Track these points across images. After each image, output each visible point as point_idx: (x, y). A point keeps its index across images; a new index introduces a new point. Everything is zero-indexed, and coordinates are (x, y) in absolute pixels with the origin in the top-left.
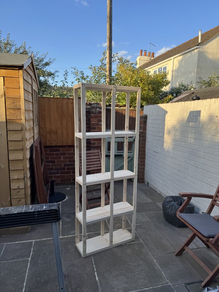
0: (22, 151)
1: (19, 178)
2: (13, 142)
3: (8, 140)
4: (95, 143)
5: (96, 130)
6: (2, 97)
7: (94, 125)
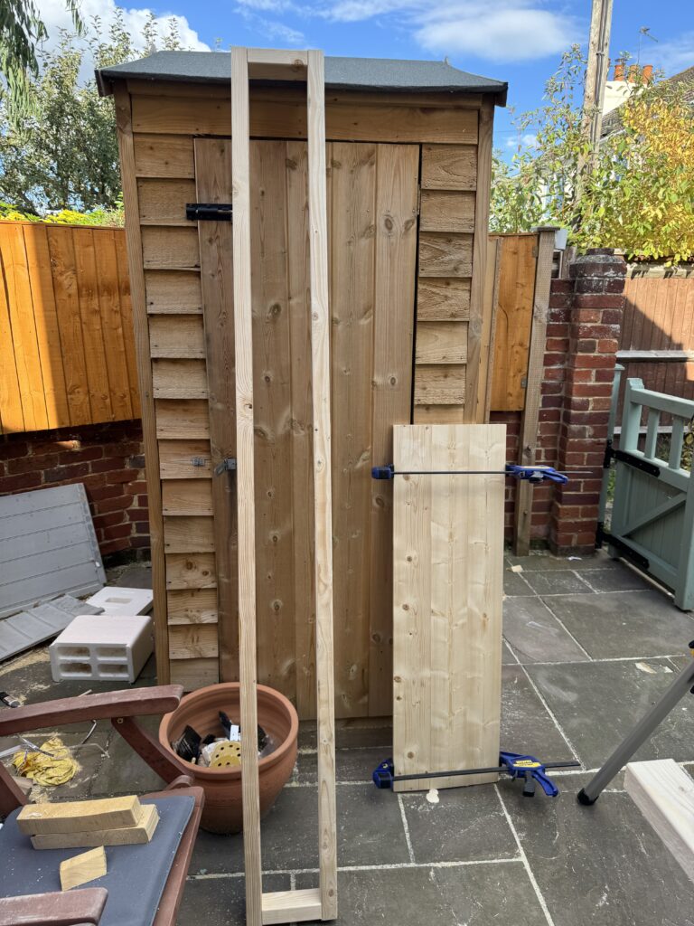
3: (416, 403)
4: (588, 401)
5: (595, 354)
6: (407, 229)
7: (590, 332)
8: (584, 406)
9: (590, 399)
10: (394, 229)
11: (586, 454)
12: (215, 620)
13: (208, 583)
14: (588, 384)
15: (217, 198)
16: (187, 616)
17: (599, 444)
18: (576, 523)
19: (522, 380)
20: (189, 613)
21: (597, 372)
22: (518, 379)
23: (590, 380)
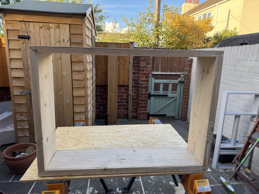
0: (84, 89)
1: (81, 111)
2: (77, 81)
3: (73, 79)
4: (143, 83)
5: (145, 72)
6: (68, 42)
7: (143, 67)
8: (142, 84)
9: (144, 83)
10: (65, 42)
11: (143, 96)
12: (28, 128)
13: (26, 119)
14: (143, 79)
15: (24, 34)
16: (21, 127)
17: (146, 93)
18: (142, 112)
19: (128, 78)
20: (22, 126)
21: (145, 76)
22: (127, 77)
23: (144, 78)
